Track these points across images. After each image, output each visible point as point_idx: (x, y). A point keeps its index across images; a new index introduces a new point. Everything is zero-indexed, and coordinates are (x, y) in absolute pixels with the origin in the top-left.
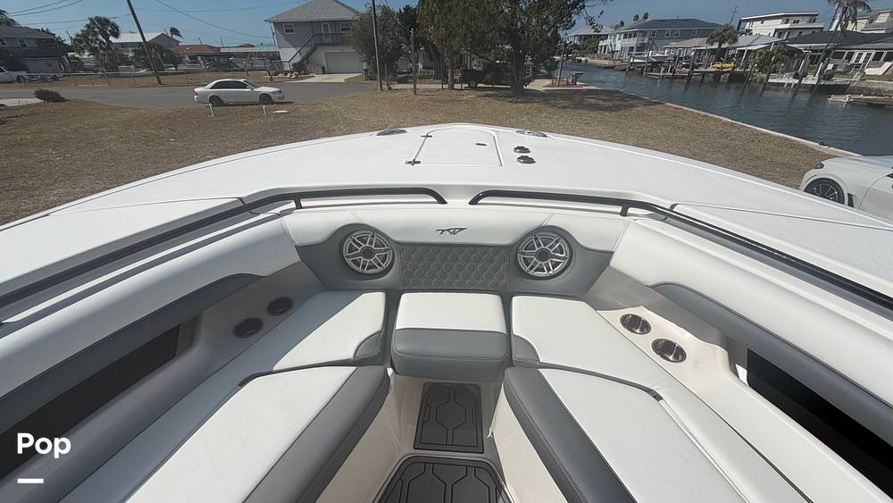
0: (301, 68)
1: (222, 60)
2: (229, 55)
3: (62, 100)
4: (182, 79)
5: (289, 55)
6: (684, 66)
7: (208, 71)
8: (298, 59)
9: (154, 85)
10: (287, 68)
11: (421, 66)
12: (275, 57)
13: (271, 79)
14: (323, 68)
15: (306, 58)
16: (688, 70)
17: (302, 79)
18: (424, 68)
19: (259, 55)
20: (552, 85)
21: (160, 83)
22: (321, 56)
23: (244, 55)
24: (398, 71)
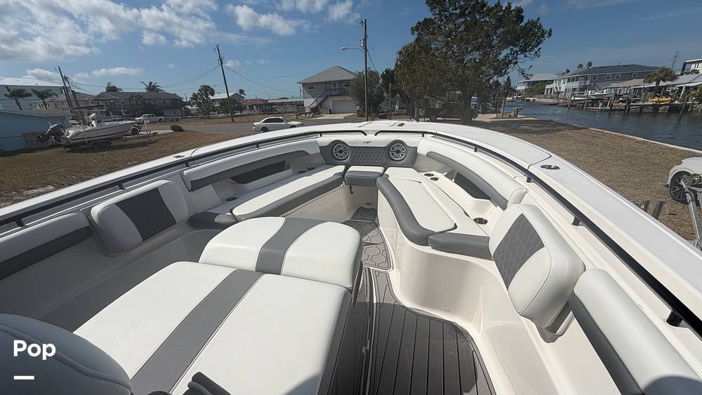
0: (316, 111)
1: (268, 108)
2: (272, 104)
3: (182, 130)
4: (244, 119)
5: (309, 102)
6: (621, 101)
7: (259, 114)
8: (315, 105)
9: (230, 122)
10: (307, 110)
11: (397, 107)
12: (301, 104)
13: (297, 118)
14: (330, 110)
15: (320, 105)
16: (625, 104)
17: (316, 117)
18: (399, 108)
19: (291, 103)
20: (497, 118)
21: (233, 121)
22: (330, 103)
23: (282, 104)
24: (381, 111)
